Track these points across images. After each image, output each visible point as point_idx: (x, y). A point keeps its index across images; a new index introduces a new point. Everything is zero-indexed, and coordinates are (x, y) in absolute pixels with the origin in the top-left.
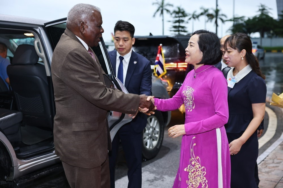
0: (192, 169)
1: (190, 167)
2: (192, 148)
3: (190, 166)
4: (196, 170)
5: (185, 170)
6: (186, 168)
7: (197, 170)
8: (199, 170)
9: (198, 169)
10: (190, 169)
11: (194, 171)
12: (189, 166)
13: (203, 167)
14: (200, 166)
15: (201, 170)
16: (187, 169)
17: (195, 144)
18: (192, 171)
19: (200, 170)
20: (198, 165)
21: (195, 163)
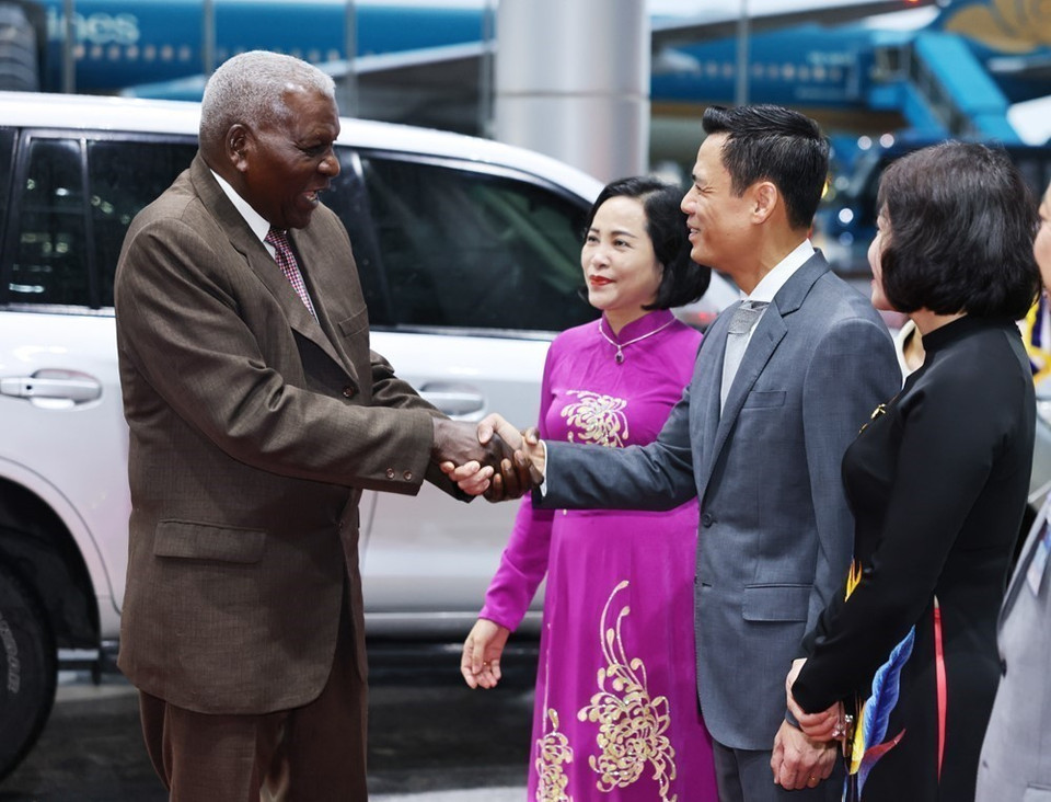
0: (613, 706)
1: (602, 701)
2: (611, 624)
3: (603, 698)
4: (631, 712)
5: (582, 716)
6: (586, 709)
7: (636, 712)
8: (641, 714)
9: (638, 706)
10: (602, 711)
11: (623, 715)
12: (595, 699)
13: (657, 701)
14: (645, 695)
15: (652, 712)
16: (588, 712)
17: (625, 611)
18: (616, 715)
19: (645, 710)
20: (639, 691)
21: (626, 685)
